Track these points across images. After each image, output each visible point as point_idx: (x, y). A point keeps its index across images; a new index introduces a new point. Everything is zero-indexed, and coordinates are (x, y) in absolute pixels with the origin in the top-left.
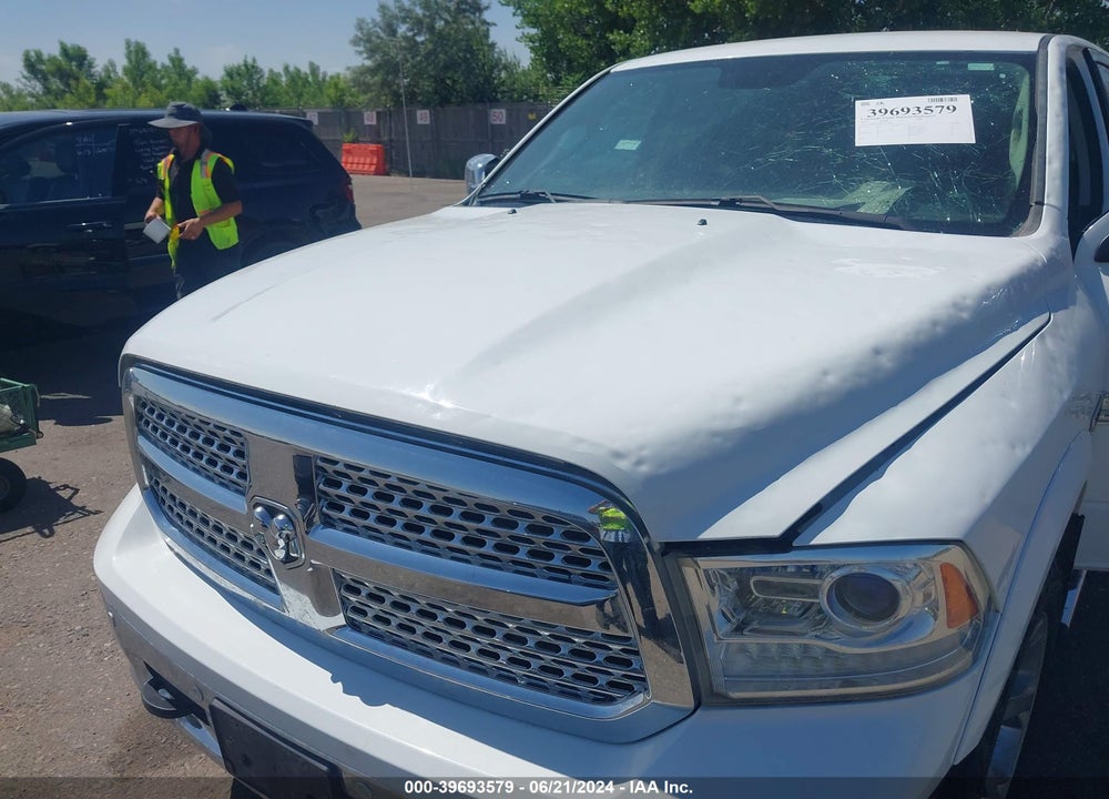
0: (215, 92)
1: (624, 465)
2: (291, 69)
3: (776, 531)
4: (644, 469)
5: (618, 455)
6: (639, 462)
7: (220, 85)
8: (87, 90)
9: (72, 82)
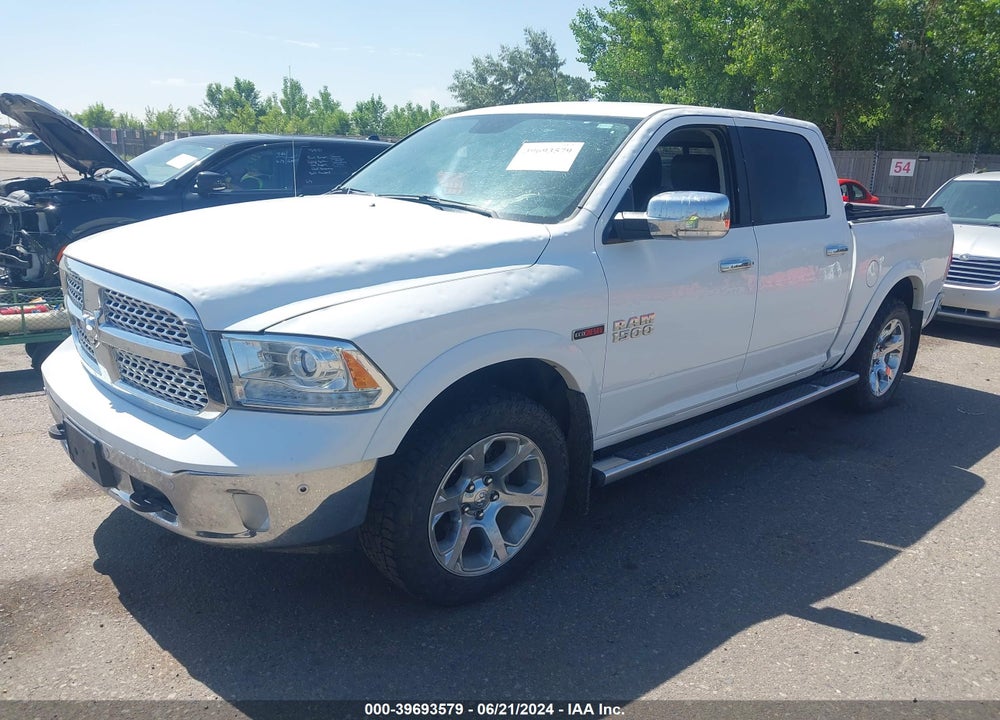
0: (347, 122)
1: (196, 295)
2: (414, 106)
3: (257, 330)
4: (204, 297)
5: (195, 291)
6: (203, 294)
7: (350, 116)
8: (249, 115)
9: (239, 109)
